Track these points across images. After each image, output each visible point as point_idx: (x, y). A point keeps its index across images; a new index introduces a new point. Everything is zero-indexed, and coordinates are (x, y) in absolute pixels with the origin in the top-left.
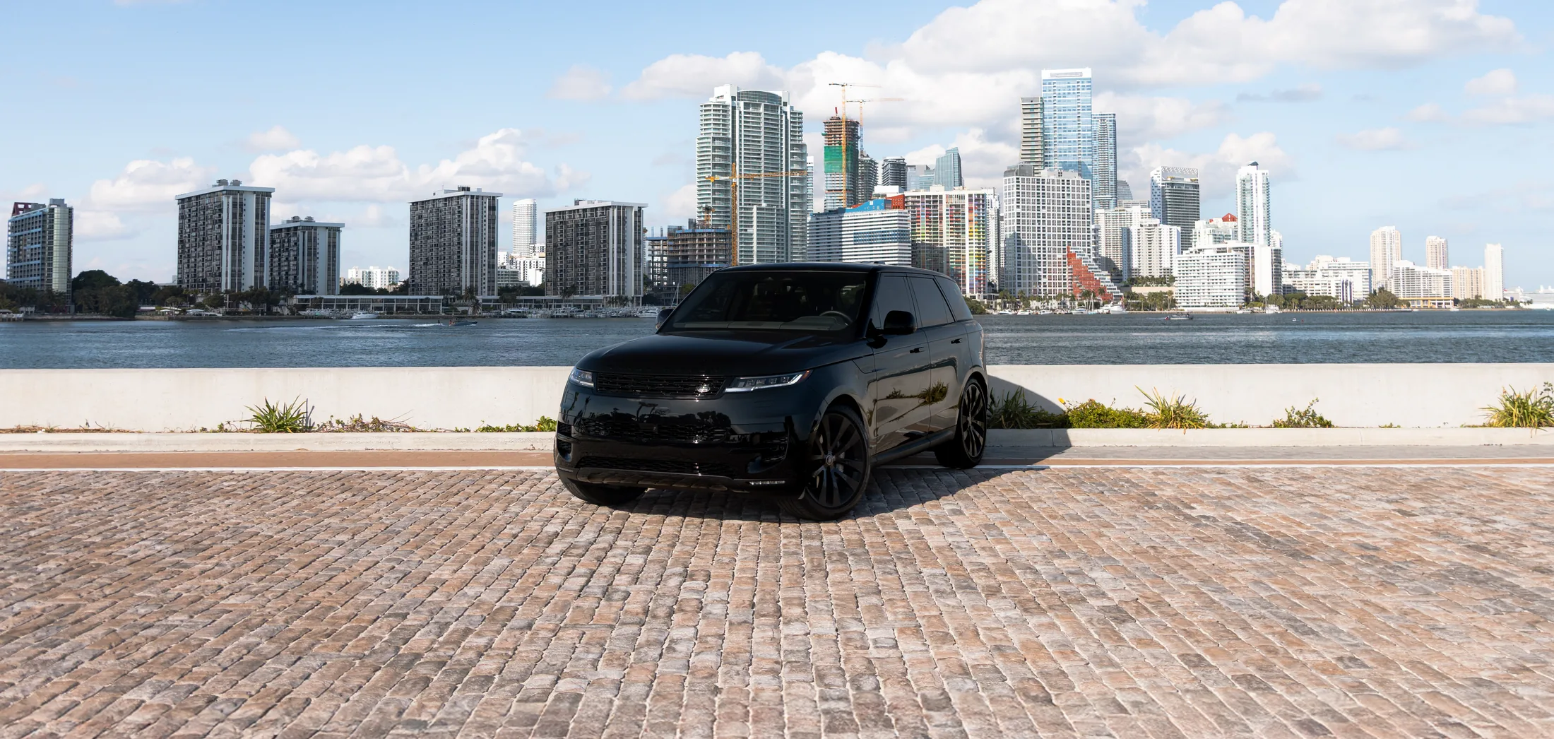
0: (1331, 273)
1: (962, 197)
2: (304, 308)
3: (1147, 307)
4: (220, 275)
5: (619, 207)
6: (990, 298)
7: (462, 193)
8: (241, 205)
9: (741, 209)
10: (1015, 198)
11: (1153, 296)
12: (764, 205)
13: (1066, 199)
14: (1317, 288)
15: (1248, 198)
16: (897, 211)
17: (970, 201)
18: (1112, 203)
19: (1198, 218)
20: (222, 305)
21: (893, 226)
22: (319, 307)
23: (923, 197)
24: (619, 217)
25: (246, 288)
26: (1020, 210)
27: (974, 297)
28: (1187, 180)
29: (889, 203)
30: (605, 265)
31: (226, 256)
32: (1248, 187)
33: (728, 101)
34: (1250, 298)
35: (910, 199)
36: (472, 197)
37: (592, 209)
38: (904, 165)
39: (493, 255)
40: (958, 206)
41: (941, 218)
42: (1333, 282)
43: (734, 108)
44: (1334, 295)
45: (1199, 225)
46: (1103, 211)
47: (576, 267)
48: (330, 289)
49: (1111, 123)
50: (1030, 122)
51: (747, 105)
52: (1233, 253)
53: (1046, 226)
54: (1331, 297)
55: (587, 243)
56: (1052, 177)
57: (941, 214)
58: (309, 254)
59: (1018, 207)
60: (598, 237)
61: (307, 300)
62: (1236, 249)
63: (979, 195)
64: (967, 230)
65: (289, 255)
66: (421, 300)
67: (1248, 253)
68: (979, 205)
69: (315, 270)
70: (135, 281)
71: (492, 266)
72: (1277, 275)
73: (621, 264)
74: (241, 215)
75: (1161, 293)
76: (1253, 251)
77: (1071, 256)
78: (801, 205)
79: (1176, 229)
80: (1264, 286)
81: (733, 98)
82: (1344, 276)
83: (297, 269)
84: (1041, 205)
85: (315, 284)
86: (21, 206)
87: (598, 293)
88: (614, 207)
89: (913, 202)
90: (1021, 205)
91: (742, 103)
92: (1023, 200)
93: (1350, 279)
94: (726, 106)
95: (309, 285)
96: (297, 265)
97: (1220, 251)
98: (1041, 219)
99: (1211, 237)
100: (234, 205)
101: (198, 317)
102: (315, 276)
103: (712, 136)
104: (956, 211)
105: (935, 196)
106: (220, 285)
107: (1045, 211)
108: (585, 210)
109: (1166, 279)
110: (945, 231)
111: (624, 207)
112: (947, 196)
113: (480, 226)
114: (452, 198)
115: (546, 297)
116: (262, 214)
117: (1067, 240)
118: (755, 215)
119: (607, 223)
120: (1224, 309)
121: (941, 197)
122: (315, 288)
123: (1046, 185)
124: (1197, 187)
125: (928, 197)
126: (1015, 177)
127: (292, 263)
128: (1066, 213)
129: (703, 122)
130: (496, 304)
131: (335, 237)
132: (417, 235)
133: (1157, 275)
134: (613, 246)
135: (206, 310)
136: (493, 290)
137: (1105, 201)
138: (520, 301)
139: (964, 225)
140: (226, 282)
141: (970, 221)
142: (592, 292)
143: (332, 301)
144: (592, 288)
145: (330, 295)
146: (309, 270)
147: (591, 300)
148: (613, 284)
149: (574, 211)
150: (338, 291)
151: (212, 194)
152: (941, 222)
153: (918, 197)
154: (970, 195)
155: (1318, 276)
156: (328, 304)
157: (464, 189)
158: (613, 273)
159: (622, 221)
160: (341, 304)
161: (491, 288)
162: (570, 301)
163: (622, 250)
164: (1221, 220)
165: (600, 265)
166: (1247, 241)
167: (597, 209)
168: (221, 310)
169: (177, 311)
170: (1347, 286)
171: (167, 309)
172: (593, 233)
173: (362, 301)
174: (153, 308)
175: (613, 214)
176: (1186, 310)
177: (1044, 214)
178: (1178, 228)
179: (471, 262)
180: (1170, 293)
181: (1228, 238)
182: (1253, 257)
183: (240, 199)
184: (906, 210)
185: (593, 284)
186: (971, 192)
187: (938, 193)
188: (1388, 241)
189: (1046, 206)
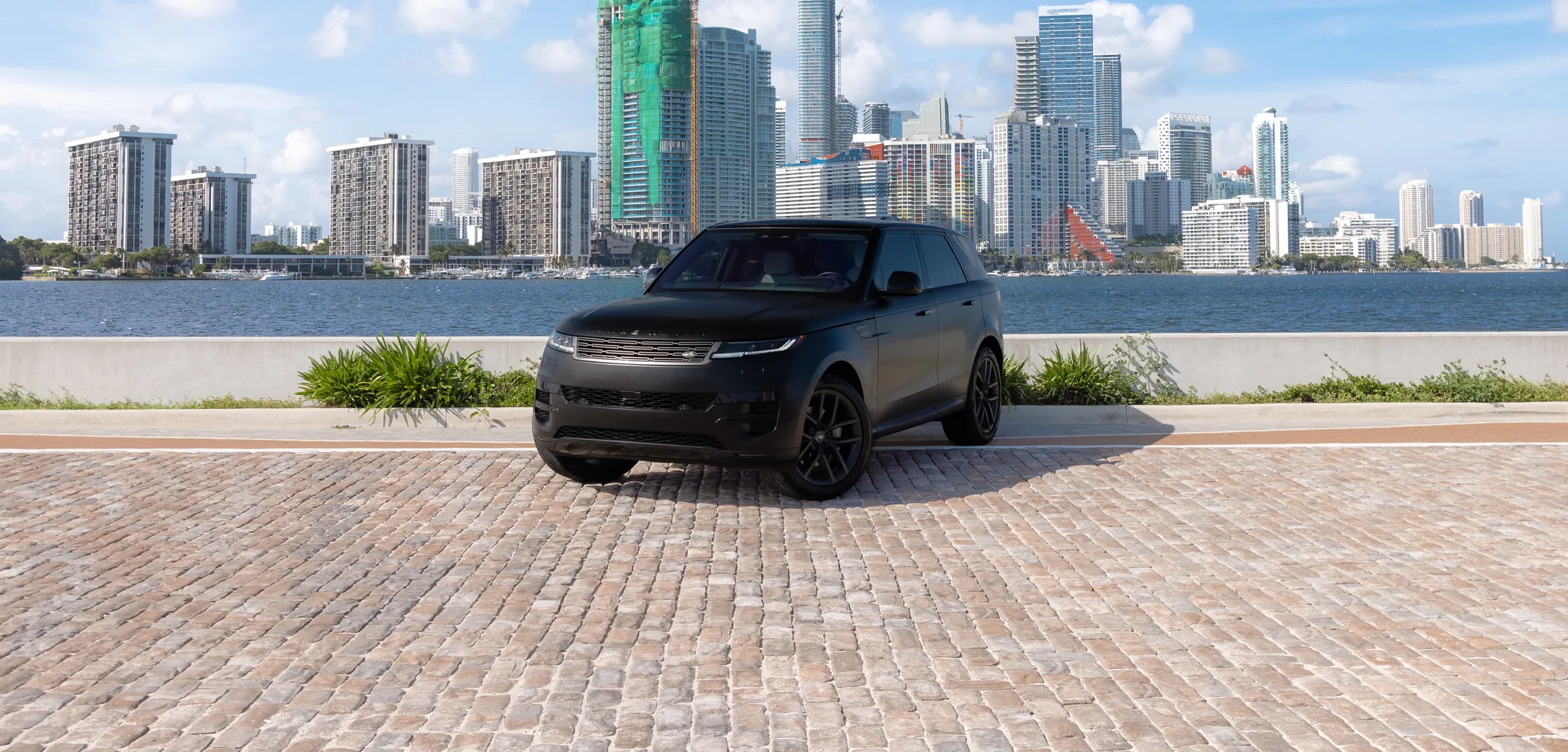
0: (1354, 231)
1: (949, 147)
2: (209, 268)
3: (1152, 269)
4: (115, 231)
5: (564, 158)
7: (389, 141)
8: (139, 154)
9: (702, 159)
10: (1007, 147)
11: (1157, 256)
12: (728, 155)
13: (1063, 149)
14: (1338, 247)
15: (1265, 149)
16: (875, 162)
17: (957, 151)
18: (1116, 153)
19: (1210, 171)
20: (117, 265)
21: (872, 179)
22: (225, 267)
23: (905, 146)
24: (563, 168)
25: (144, 247)
26: (1012, 161)
28: (1198, 129)
29: (867, 153)
30: (548, 221)
31: (122, 211)
32: (1265, 134)
34: (1264, 257)
35: (890, 149)
36: (400, 145)
37: (534, 160)
38: (887, 110)
39: (422, 211)
40: (943, 156)
41: (925, 170)
42: (1355, 240)
44: (1356, 254)
45: (1210, 178)
46: (1105, 163)
47: (516, 223)
48: (241, 246)
49: (1116, 66)
50: (1025, 64)
51: (709, 44)
52: (1247, 209)
53: (1042, 179)
54: (1354, 258)
55: (528, 197)
56: (1048, 125)
57: (925, 166)
58: (217, 208)
59: (1010, 158)
60: (541, 190)
61: (213, 260)
62: (1249, 205)
63: (966, 145)
64: (953, 184)
65: (194, 210)
66: (342, 261)
67: (1263, 209)
68: (966, 156)
69: (223, 226)
70: (22, 238)
71: (422, 222)
72: (1294, 234)
73: (567, 222)
74: (139, 164)
75: (1169, 253)
76: (1268, 206)
77: (1068, 212)
78: (769, 155)
79: (1185, 183)
80: (1279, 245)
82: (1368, 234)
83: (203, 225)
84: (1036, 156)
85: (222, 242)
87: (541, 252)
88: (558, 157)
89: (893, 152)
90: (1013, 155)
91: (704, 42)
92: (1016, 150)
93: (1374, 238)
95: (216, 242)
96: (203, 220)
97: (1232, 206)
98: (1036, 171)
99: (1224, 191)
100: (131, 153)
101: (91, 278)
102: (222, 233)
104: (941, 162)
105: (918, 146)
106: (115, 243)
107: (1040, 163)
108: (526, 160)
109: (1174, 238)
110: (928, 184)
111: (570, 158)
112: (932, 146)
113: (408, 178)
114: (377, 147)
115: (485, 257)
116: (162, 163)
117: (1064, 195)
118: (718, 167)
119: (551, 174)
120: (1235, 271)
121: (925, 146)
122: (222, 247)
123: (1041, 133)
124: (1209, 136)
125: (910, 146)
126: (1007, 125)
127: (197, 218)
128: (1063, 164)
130: (427, 263)
131: (245, 189)
132: (338, 187)
133: (1164, 234)
134: (557, 200)
135: (100, 271)
136: (424, 249)
137: (1107, 151)
138: (454, 261)
139: (950, 178)
140: (121, 239)
141: (957, 173)
142: (534, 252)
143: (242, 260)
144: (534, 247)
145: (238, 253)
146: (216, 226)
147: (530, 261)
148: (557, 242)
149: (514, 161)
150: (248, 250)
151: (106, 142)
152: (925, 175)
153: (900, 146)
154: (957, 145)
155: (1339, 235)
156: (237, 264)
157: (391, 136)
158: (557, 229)
159: (567, 172)
160: (251, 266)
161: (421, 247)
162: (509, 261)
163: (567, 205)
164: (1235, 172)
165: (542, 222)
166: (1264, 195)
167: (539, 159)
168: (116, 271)
169: (65, 271)
170: (1371, 246)
171: (55, 269)
172: (535, 186)
173: (275, 261)
174: (40, 268)
175: (557, 166)
176: (1194, 271)
177: (1039, 166)
178: (1189, 182)
179: (399, 218)
180: (1177, 253)
181: (1242, 192)
182: (1268, 214)
183: (138, 146)
184: (885, 161)
185: (535, 242)
186: (958, 142)
187: (921, 143)
188: (1419, 196)
189: (1041, 156)
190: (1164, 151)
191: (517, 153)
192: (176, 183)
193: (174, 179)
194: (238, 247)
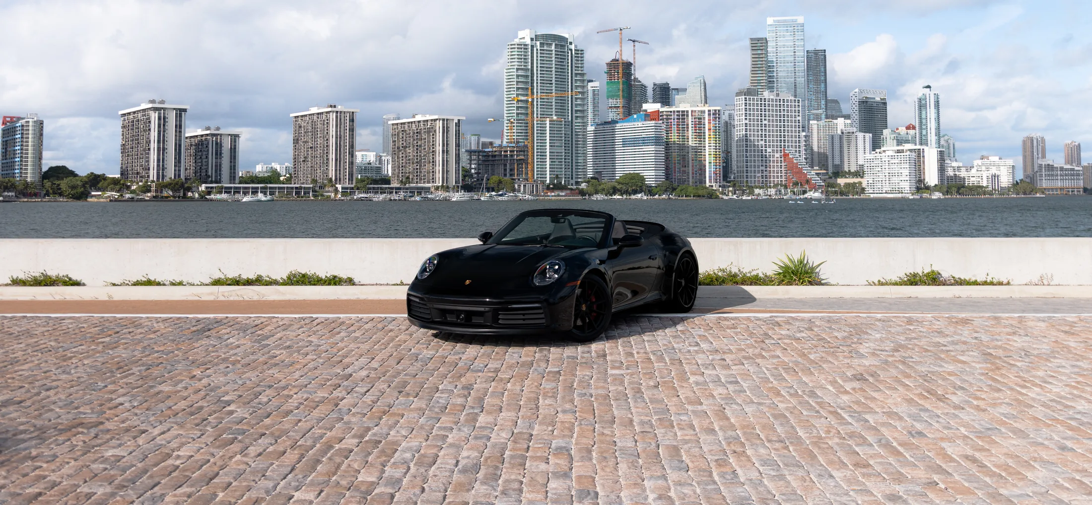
0: (984, 168)
1: (703, 112)
2: (209, 193)
3: (842, 194)
4: (149, 169)
5: (443, 120)
6: (724, 187)
7: (330, 109)
8: (164, 118)
9: (537, 121)
10: (744, 112)
11: (847, 185)
12: (555, 118)
13: (782, 113)
14: (972, 179)
15: (924, 113)
16: (654, 122)
17: (709, 115)
18: (823, 116)
19: (886, 127)
20: (149, 191)
21: (651, 133)
22: (221, 193)
23: (674, 112)
24: (443, 127)
25: (167, 180)
26: (747, 122)
27: (712, 186)
28: (878, 99)
29: (649, 116)
30: (433, 162)
31: (153, 156)
32: (923, 102)
33: (528, 41)
34: (921, 186)
35: (665, 113)
36: (337, 112)
37: (424, 121)
38: (668, 88)
39: (352, 155)
40: (701, 119)
41: (688, 128)
42: (985, 174)
43: (532, 47)
44: (985, 184)
45: (886, 132)
46: (815, 122)
47: (413, 163)
48: (232, 179)
49: (822, 57)
50: (757, 56)
51: (542, 44)
52: (908, 153)
53: (767, 133)
54: (983, 187)
55: (420, 146)
56: (772, 97)
57: (688, 125)
58: (216, 154)
59: (746, 119)
60: (429, 142)
61: (212, 188)
62: (911, 150)
63: (715, 110)
64: (707, 137)
65: (202, 155)
66: (296, 188)
67: (919, 154)
68: (716, 118)
69: (220, 165)
70: (92, 173)
71: (352, 163)
72: (942, 169)
73: (446, 163)
74: (164, 125)
75: (855, 183)
76: (923, 152)
77: (786, 155)
78: (583, 117)
79: (869, 136)
80: (932, 178)
81: (532, 39)
82: (993, 171)
83: (207, 165)
84: (763, 118)
85: (220, 176)
86: (8, 119)
87: (429, 182)
88: (440, 119)
89: (667, 115)
90: (748, 117)
91: (538, 43)
92: (750, 114)
93: (997, 173)
94: (526, 45)
95: (216, 176)
96: (208, 162)
97: (898, 151)
98: (763, 128)
99: (895, 141)
100: (159, 118)
101: (132, 199)
102: (220, 170)
103: (516, 67)
104: (699, 123)
105: (683, 111)
106: (148, 176)
107: (766, 122)
108: (419, 122)
109: (859, 174)
110: (690, 137)
111: (447, 120)
112: (692, 111)
113: (342, 134)
114: (322, 113)
115: (392, 186)
116: (179, 127)
117: (783, 144)
118: (548, 125)
119: (435, 131)
120: (900, 195)
121: (687, 112)
122: (220, 179)
123: (767, 103)
124: (885, 104)
125: (678, 111)
126: (743, 97)
127: (204, 160)
128: (782, 123)
129: (510, 57)
130: (352, 191)
131: (235, 142)
132: (298, 139)
133: (852, 170)
134: (439, 148)
135: (138, 195)
136: (352, 180)
137: (817, 115)
138: (370, 189)
139: (704, 133)
140: (153, 174)
141: (709, 129)
142: (424, 182)
143: (231, 188)
144: (424, 179)
145: (230, 183)
146: (216, 166)
147: (422, 188)
148: (439, 176)
149: (412, 122)
150: (237, 180)
151: (144, 110)
152: (688, 131)
153: (671, 112)
154: (709, 111)
155: (974, 171)
156: (228, 191)
157: (331, 106)
158: (439, 168)
159: (446, 130)
160: (237, 191)
161: (351, 179)
162: (407, 189)
163: (446, 152)
164: (904, 128)
165: (430, 162)
166: (921, 144)
167: (427, 121)
168: (149, 194)
169: (116, 195)
170: (995, 177)
171: (109, 194)
172: (425, 139)
173: (253, 188)
174: (100, 193)
175: (439, 124)
176: (872, 196)
177: (765, 124)
178: (871, 135)
179: (336, 160)
180: (860, 183)
181: (907, 141)
182: (924, 156)
183: (164, 114)
184: (661, 122)
185: (425, 175)
186: (710, 108)
187: (685, 109)
188: (1035, 144)
189: (767, 118)
190: (854, 115)
191: (414, 117)
192: (187, 138)
193: (187, 135)
194: (230, 180)
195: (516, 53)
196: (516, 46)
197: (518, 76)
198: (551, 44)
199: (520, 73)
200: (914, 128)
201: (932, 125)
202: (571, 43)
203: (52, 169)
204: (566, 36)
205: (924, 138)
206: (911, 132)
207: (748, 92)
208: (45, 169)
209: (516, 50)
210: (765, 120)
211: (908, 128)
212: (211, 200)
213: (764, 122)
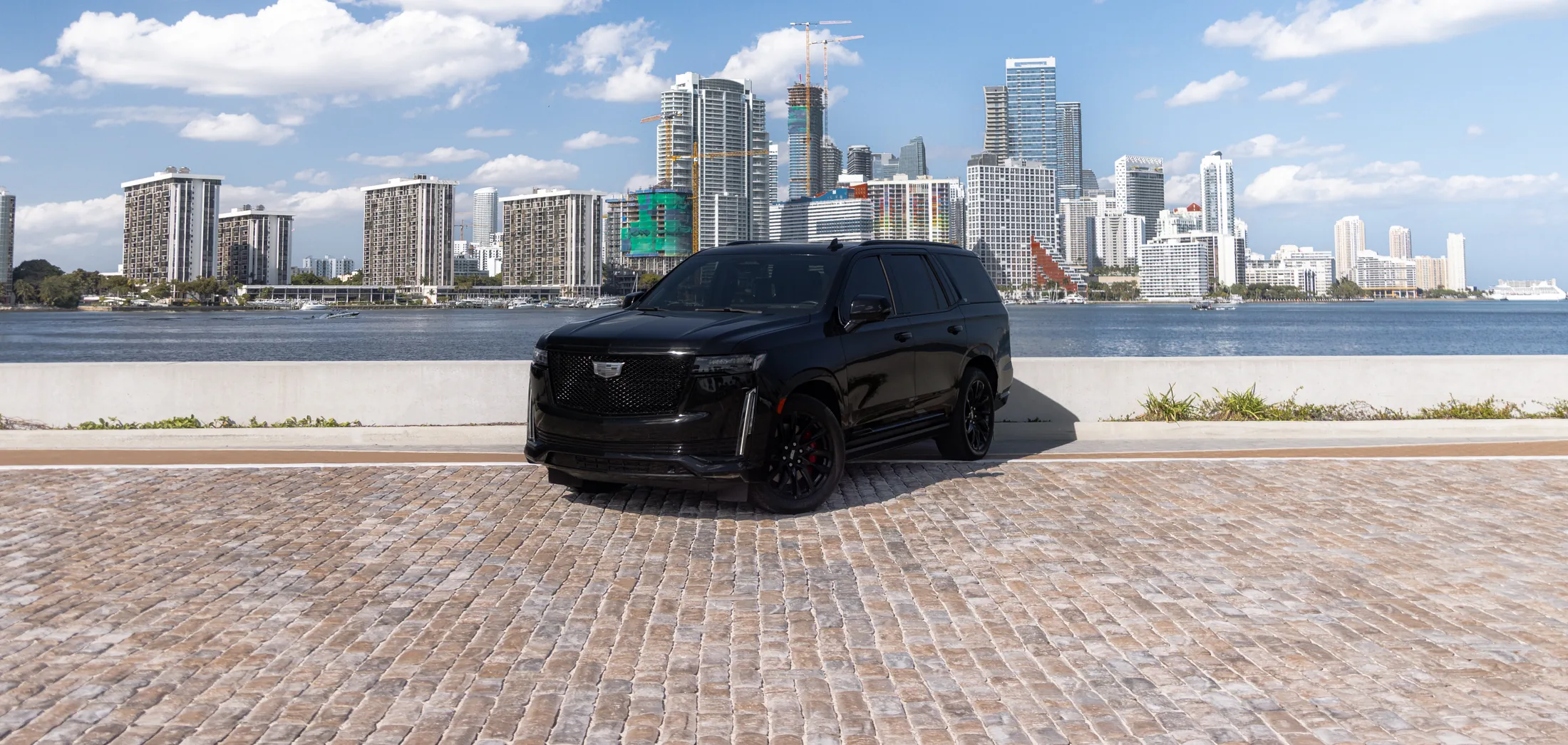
0: (1294, 263)
1: (927, 186)
2: (253, 298)
3: (1111, 297)
4: (166, 264)
5: (578, 196)
7: (418, 181)
8: (190, 193)
9: (702, 198)
10: (979, 187)
11: (1116, 285)
12: (726, 194)
13: (1030, 189)
14: (1280, 277)
15: (1212, 186)
16: (860, 200)
17: (934, 190)
18: (1077, 193)
19: (1163, 208)
20: (168, 295)
21: (857, 215)
22: (268, 297)
23: (886, 186)
24: (577, 206)
25: (193, 278)
26: (984, 200)
28: (1151, 171)
29: (850, 192)
30: (563, 254)
31: (173, 244)
32: (1212, 174)
33: (690, 89)
34: (1213, 287)
35: (874, 188)
36: (428, 185)
37: (550, 198)
38: (869, 154)
39: (449, 246)
40: (922, 195)
41: (905, 207)
42: (1296, 271)
43: (696, 96)
44: (1296, 285)
45: (1164, 214)
46: (1067, 200)
47: (534, 256)
48: (282, 278)
49: (1076, 114)
50: (994, 111)
51: (708, 94)
52: (1197, 243)
53: (1010, 216)
54: (1294, 287)
55: (545, 232)
56: (1016, 166)
57: (905, 204)
58: (260, 243)
59: (982, 196)
60: (557, 226)
61: (256, 290)
62: (1200, 239)
63: (942, 185)
64: (931, 219)
65: (239, 244)
66: (375, 290)
67: (1212, 243)
68: (942, 195)
69: (266, 260)
70: (80, 271)
71: (448, 255)
72: (1241, 263)
73: (580, 255)
74: (189, 203)
75: (1127, 283)
76: (1216, 240)
77: (1035, 245)
78: (763, 194)
79: (1140, 219)
80: (1227, 276)
81: (695, 86)
82: (1307, 266)
83: (247, 258)
84: (1005, 195)
85: (265, 273)
87: (556, 282)
88: (572, 196)
89: (876, 191)
90: (985, 194)
91: (704, 91)
92: (987, 189)
93: (1313, 269)
94: (687, 94)
95: (259, 274)
96: (247, 254)
97: (1183, 240)
98: (1005, 208)
99: (1175, 227)
100: (182, 193)
101: (144, 307)
102: (265, 266)
103: (674, 124)
104: (920, 200)
105: (899, 186)
106: (166, 275)
107: (1009, 201)
108: (543, 199)
109: (1131, 268)
110: (908, 220)
111: (583, 196)
112: (911, 186)
113: (435, 215)
114: (407, 187)
115: (505, 286)
116: (211, 202)
117: (1031, 230)
118: (717, 204)
119: (566, 212)
120: (1188, 299)
121: (904, 186)
122: (265, 278)
123: (1010, 174)
124: (1161, 176)
125: (891, 186)
126: (979, 167)
127: (242, 252)
128: (1030, 202)
130: (452, 294)
131: (286, 226)
132: (371, 223)
133: (1121, 265)
134: (571, 235)
135: (152, 300)
136: (449, 279)
137: (1069, 191)
138: (476, 291)
139: (927, 215)
140: (172, 272)
141: (934, 210)
142: (550, 282)
143: (283, 290)
144: (551, 278)
145: (279, 284)
146: (259, 261)
147: (547, 291)
148: (571, 273)
149: (532, 200)
150: (289, 280)
151: (159, 182)
152: (904, 212)
153: (882, 186)
154: (934, 185)
155: (1282, 266)
156: (279, 294)
157: (419, 177)
158: (571, 263)
159: (581, 210)
160: (292, 294)
161: (447, 278)
162: (527, 291)
163: (581, 240)
164: (1185, 209)
165: (558, 254)
166: (1209, 230)
167: (555, 197)
168: (167, 300)
169: (120, 301)
170: (1310, 276)
171: (110, 299)
172: (551, 222)
173: (314, 291)
174: (97, 298)
175: (571, 203)
176: (1150, 300)
177: (1008, 204)
178: (1144, 218)
179: (427, 251)
180: (1134, 283)
181: (1192, 227)
182: (1216, 247)
183: (189, 187)
184: (869, 200)
185: (551, 273)
186: (934, 181)
187: (902, 183)
188: (1352, 231)
189: (1010, 195)
190: (1121, 191)
191: (535, 191)
192: (222, 220)
193: (221, 216)
194: (279, 280)
195: (673, 105)
196: (674, 96)
197: (676, 137)
198: (721, 94)
199: (679, 132)
200: (1198, 209)
201: (1224, 205)
202: (747, 92)
203: (25, 264)
204: (742, 82)
205: (1212, 222)
206: (1195, 214)
207: (986, 160)
208: (16, 264)
209: (673, 100)
210: (1008, 197)
211: (1190, 209)
212: (256, 308)
213: (1006, 201)
